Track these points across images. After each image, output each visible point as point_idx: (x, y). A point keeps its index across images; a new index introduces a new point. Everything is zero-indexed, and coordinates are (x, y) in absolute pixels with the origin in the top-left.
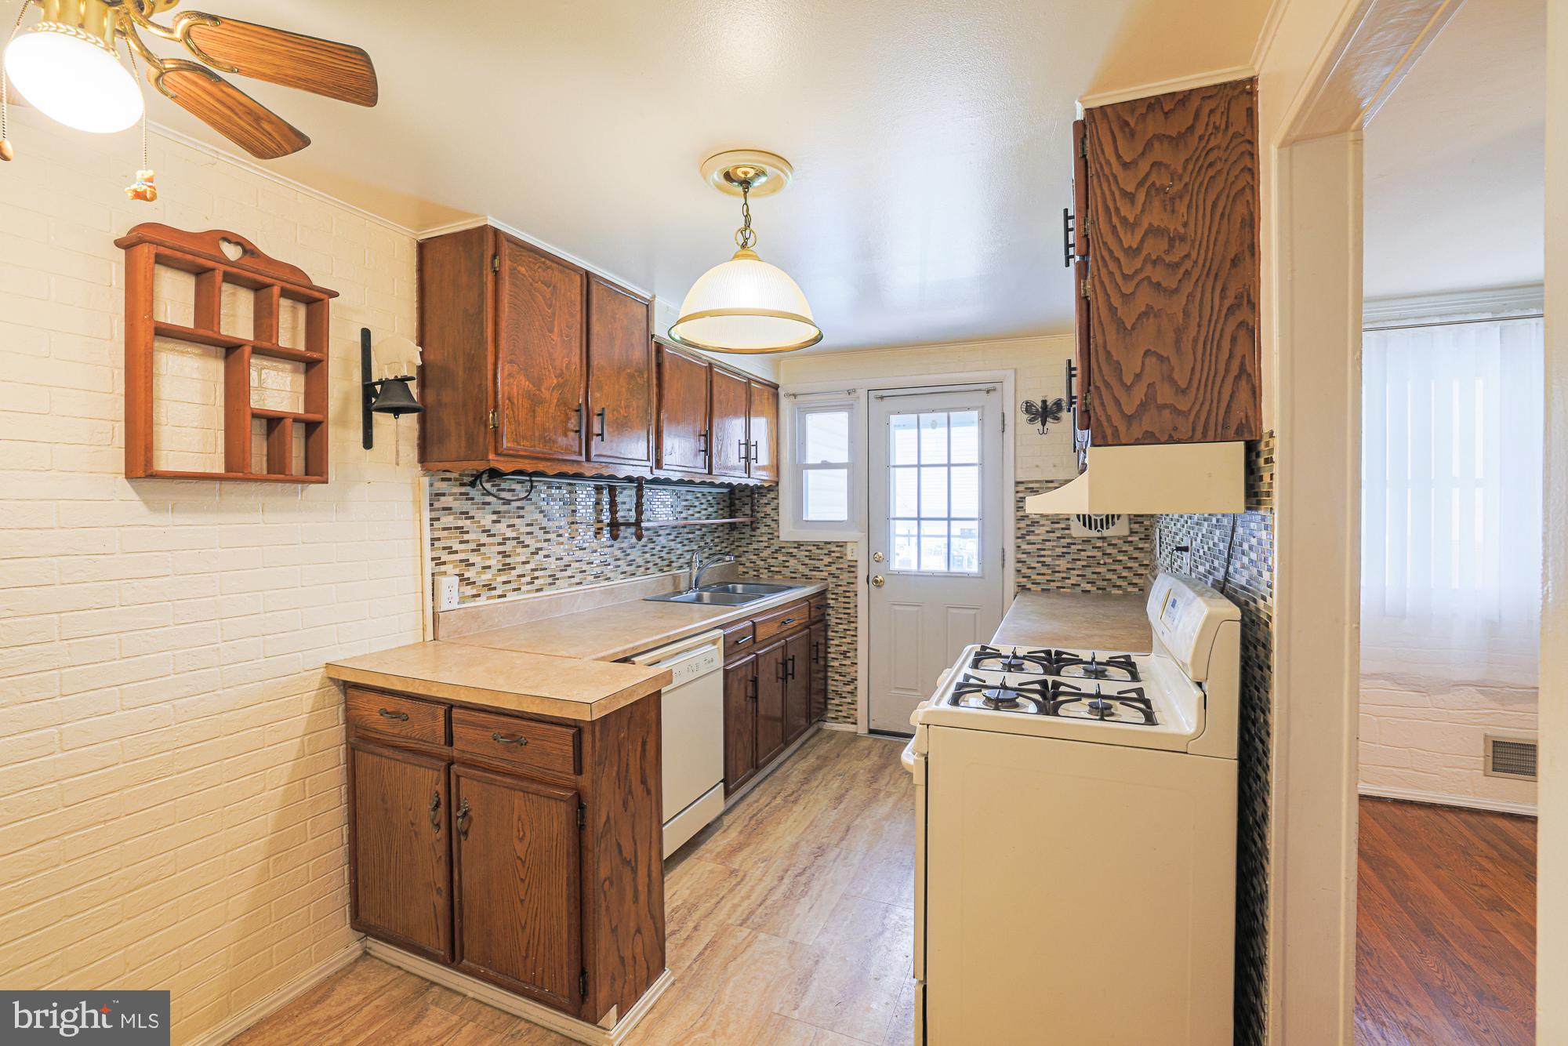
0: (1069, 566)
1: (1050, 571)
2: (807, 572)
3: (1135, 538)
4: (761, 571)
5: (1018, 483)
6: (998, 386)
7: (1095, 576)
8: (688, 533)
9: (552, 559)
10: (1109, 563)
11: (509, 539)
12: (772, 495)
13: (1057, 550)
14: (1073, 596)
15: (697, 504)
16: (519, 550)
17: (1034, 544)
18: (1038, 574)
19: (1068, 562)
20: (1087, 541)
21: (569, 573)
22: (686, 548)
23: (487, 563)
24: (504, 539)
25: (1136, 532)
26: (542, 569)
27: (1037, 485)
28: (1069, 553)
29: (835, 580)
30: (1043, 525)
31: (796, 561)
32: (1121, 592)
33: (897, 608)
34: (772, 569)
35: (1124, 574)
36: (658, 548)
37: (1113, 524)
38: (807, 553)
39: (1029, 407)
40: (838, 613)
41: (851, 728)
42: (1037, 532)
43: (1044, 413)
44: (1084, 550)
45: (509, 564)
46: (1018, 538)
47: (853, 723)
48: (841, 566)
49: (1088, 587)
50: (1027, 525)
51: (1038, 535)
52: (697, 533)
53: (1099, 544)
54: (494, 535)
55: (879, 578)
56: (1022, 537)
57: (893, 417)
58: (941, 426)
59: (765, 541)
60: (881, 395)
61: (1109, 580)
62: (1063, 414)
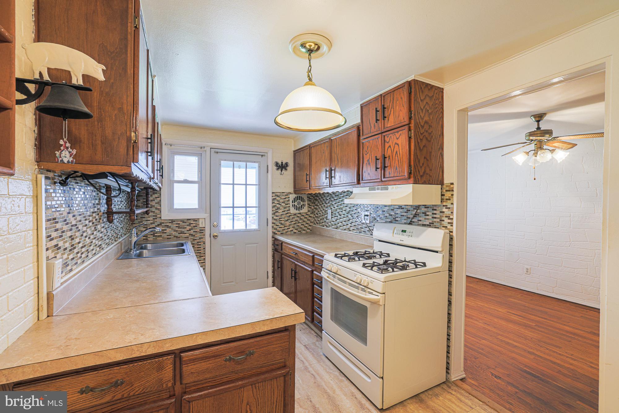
1: (283, 226)
2: (177, 234)
3: (309, 213)
4: (148, 236)
5: (273, 193)
6: (266, 154)
7: (298, 227)
10: (302, 222)
13: (286, 218)
14: (291, 235)
17: (278, 216)
18: (280, 228)
19: (289, 223)
20: (295, 215)
23: (66, 246)
25: (310, 211)
27: (279, 194)
28: (289, 219)
29: (192, 237)
30: (281, 209)
31: (170, 230)
32: (305, 232)
33: (224, 247)
34: (156, 235)
35: (306, 226)
37: (303, 208)
38: (177, 225)
39: (277, 164)
42: (279, 212)
43: (282, 167)
44: (294, 218)
46: (273, 214)
48: (196, 230)
49: (295, 231)
50: (276, 209)
51: (279, 213)
53: (299, 215)
55: (215, 234)
56: (274, 214)
57: (222, 162)
58: (243, 168)
59: (151, 220)
60: (217, 151)
61: (302, 228)
62: (288, 168)
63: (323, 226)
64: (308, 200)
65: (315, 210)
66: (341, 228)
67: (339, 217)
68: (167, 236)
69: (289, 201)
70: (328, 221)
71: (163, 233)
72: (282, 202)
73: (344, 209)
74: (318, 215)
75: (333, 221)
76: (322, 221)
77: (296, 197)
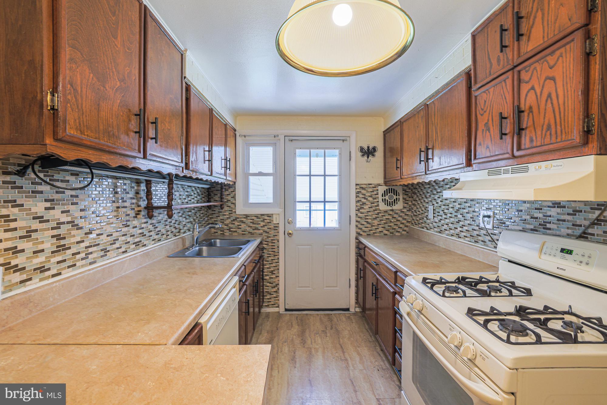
0: (379, 223)
1: (370, 226)
2: (251, 231)
3: (405, 210)
4: (225, 231)
5: (356, 185)
6: (348, 138)
7: (389, 228)
8: (188, 212)
9: (104, 237)
10: (395, 222)
11: (63, 223)
12: (231, 190)
13: (374, 216)
14: (380, 237)
15: (192, 194)
16: (74, 232)
17: (363, 213)
18: (365, 227)
19: (378, 222)
20: (386, 212)
21: (117, 245)
22: (188, 221)
23: (40, 247)
24: (58, 224)
25: (406, 208)
26: (95, 246)
27: (365, 186)
28: (378, 217)
29: (266, 234)
30: (367, 205)
31: (245, 225)
32: (399, 234)
33: (299, 247)
34: (232, 230)
35: (401, 226)
36: (173, 222)
37: (397, 203)
38: (251, 221)
39: (362, 149)
40: (269, 251)
41: (276, 310)
43: (368, 152)
44: (384, 216)
45: (64, 245)
46: (356, 210)
47: (277, 307)
48: (270, 227)
49: (386, 232)
50: (361, 205)
51: (365, 209)
52: (193, 211)
53: (391, 213)
54: (48, 221)
55: (290, 232)
56: (358, 210)
57: (297, 150)
58: (321, 157)
59: (227, 215)
60: (292, 139)
61: (395, 229)
62: (376, 154)
63: (423, 228)
64: (403, 193)
65: (413, 206)
66: (447, 232)
67: (444, 216)
68: (243, 231)
69: (378, 194)
70: (428, 221)
71: (238, 228)
72: (369, 196)
73: (451, 206)
74: (416, 213)
75: (436, 222)
76: (421, 221)
77: (387, 189)
